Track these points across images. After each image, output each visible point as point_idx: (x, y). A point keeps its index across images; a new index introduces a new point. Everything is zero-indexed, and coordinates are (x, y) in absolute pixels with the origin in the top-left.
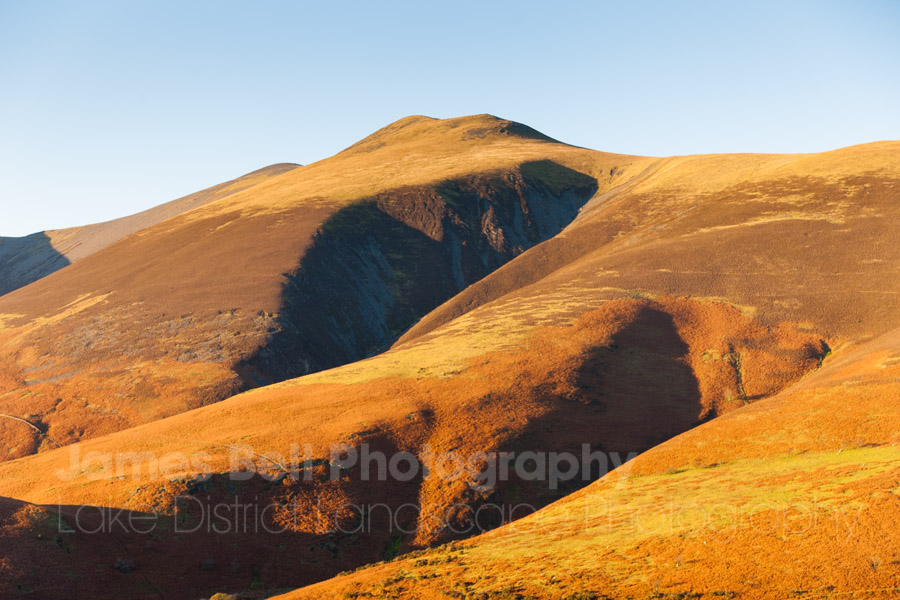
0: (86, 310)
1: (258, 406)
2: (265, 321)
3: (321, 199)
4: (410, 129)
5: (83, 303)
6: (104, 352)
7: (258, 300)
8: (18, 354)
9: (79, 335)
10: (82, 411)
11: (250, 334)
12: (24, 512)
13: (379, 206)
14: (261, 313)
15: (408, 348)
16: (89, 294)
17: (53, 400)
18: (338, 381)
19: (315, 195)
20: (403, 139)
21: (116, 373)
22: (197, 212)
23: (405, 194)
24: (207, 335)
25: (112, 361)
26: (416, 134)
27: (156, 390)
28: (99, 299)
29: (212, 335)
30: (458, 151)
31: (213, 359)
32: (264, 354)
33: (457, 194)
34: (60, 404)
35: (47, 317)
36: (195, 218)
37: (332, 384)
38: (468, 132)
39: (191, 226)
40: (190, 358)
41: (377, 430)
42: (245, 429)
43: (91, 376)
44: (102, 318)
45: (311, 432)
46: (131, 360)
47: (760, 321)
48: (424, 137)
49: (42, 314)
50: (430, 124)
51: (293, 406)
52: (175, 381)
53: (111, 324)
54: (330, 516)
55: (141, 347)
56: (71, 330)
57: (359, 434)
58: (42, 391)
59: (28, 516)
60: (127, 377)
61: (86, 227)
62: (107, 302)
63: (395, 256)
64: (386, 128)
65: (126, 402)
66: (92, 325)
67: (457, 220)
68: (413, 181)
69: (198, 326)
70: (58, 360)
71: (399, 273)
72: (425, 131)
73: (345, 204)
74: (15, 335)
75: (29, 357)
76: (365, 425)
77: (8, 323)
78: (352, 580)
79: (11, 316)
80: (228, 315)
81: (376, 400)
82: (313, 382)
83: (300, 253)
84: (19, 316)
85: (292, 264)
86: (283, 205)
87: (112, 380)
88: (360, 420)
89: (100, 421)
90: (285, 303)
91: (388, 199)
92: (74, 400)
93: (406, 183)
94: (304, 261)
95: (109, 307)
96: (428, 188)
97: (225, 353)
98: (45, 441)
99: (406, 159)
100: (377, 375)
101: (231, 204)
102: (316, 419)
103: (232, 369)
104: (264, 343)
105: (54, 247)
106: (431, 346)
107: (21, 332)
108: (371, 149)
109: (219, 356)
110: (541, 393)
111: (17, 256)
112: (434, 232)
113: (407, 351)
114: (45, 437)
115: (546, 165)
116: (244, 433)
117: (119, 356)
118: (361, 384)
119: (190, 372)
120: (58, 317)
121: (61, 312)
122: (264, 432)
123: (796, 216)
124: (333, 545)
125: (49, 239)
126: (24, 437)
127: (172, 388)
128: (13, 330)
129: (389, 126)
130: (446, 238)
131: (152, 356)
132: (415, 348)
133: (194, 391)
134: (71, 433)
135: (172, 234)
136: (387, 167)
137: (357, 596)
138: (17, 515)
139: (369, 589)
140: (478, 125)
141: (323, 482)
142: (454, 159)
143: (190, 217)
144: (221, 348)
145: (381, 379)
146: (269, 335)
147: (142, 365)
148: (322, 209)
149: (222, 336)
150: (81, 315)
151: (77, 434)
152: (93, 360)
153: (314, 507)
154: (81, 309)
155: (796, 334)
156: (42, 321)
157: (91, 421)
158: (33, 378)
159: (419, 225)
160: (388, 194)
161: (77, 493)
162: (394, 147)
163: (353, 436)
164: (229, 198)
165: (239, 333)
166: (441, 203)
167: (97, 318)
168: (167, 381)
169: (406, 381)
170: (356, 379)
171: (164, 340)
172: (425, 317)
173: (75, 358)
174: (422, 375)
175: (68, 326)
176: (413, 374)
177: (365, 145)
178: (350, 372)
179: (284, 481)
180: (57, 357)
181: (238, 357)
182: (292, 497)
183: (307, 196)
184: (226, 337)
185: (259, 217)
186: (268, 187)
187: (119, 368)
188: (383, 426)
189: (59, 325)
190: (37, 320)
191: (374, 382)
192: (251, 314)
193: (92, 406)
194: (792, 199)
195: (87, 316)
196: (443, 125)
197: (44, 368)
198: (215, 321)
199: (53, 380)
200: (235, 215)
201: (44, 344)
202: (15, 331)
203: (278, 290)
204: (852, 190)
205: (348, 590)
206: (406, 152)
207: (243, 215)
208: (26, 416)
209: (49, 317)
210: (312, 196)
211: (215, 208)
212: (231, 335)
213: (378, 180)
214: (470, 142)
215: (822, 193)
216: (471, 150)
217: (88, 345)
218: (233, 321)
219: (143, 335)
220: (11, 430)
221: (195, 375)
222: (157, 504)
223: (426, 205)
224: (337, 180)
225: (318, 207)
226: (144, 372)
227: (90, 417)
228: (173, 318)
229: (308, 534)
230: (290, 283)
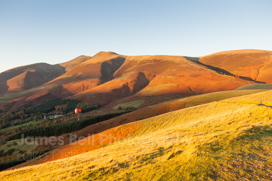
7: (99, 72)
11: (99, 76)
24: (95, 76)
28: (82, 73)
30: (110, 56)
46: (89, 79)
47: (149, 73)
58: (81, 83)
63: (108, 67)
71: (110, 69)
73: (102, 62)
75: (77, 79)
93: (107, 60)
96: (110, 60)
110: (135, 81)
115: (119, 57)
123: (150, 63)
133: (97, 82)
140: (110, 53)
146: (101, 76)
149: (97, 76)
152: (85, 79)
155: (153, 74)
169: (123, 80)
194: (149, 62)
196: (107, 53)
200: (91, 64)
204: (153, 61)
213: (104, 59)
215: (151, 61)
220: (81, 86)
230: (101, 71)
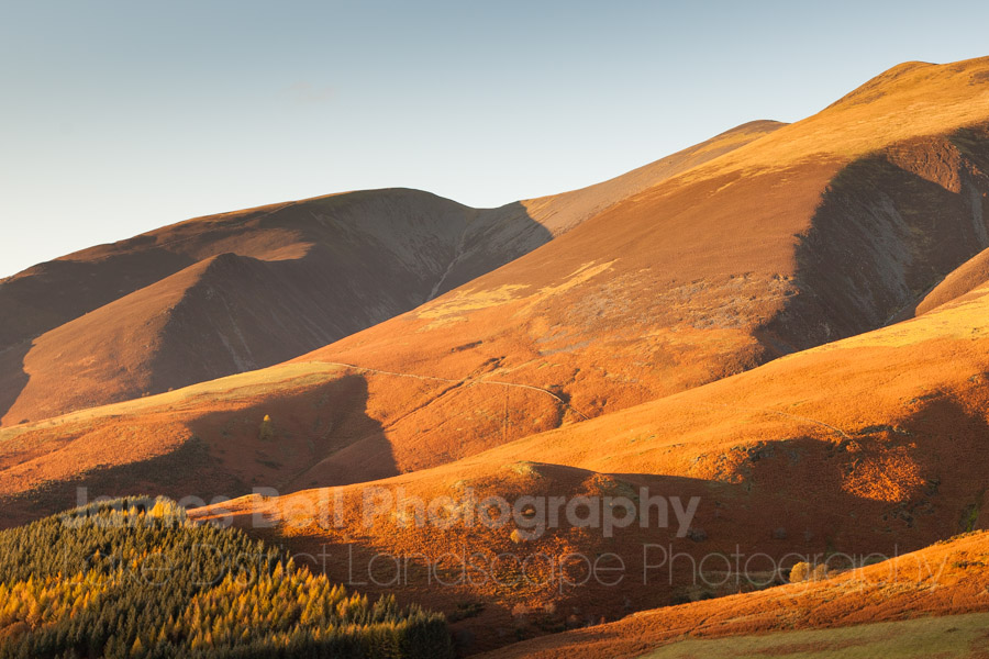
0: (592, 278)
1: (803, 372)
2: (781, 284)
3: (825, 155)
4: (910, 76)
5: (588, 272)
6: (616, 321)
7: (771, 262)
8: (528, 325)
9: (589, 303)
10: (602, 380)
11: (766, 298)
12: (592, 480)
13: (889, 160)
14: (775, 276)
15: (953, 307)
16: (592, 263)
17: (571, 370)
18: (884, 344)
19: (817, 151)
20: (904, 87)
21: (632, 342)
22: (691, 174)
23: (916, 145)
24: (721, 300)
25: (626, 329)
26: (918, 80)
27: (675, 358)
28: (604, 266)
29: (726, 301)
30: (967, 97)
31: (731, 325)
32: (783, 319)
33: (973, 143)
34: (579, 373)
35: (553, 287)
36: (691, 180)
37: (878, 347)
38: (976, 75)
39: (689, 189)
40: (707, 324)
41: (939, 393)
42: (795, 394)
43: (606, 345)
44: (610, 286)
45: (868, 398)
46: (645, 327)
48: (927, 84)
49: (548, 284)
50: (933, 69)
51: (841, 371)
52: (694, 348)
53: (620, 291)
54: (900, 483)
55: (654, 315)
56: (580, 299)
57: (920, 398)
58: (559, 361)
59: (597, 484)
60: (643, 345)
61: (561, 195)
62: (612, 270)
63: (909, 212)
64: (880, 77)
65: (645, 371)
66: (601, 293)
67: (975, 171)
68: (923, 131)
69: (710, 291)
70: (571, 329)
71: (916, 230)
72: (927, 78)
73: (853, 159)
74: (523, 306)
75: (540, 328)
76: (925, 388)
77: (514, 294)
78: (954, 549)
79: (516, 287)
80: (741, 279)
81: (932, 362)
82: (855, 345)
83: (812, 213)
84: (524, 287)
85: (803, 224)
86: (785, 162)
87: (629, 348)
88: (918, 383)
89: (622, 391)
90: (800, 265)
91: (898, 151)
92: (592, 369)
93: (915, 133)
94: (815, 220)
95: (615, 275)
96: (940, 137)
97: (742, 318)
98: (568, 412)
99: (911, 108)
100: (926, 337)
101: (728, 165)
102: (869, 383)
103: (752, 334)
104: (781, 307)
105: (532, 216)
106: (980, 305)
107: (529, 303)
108: (869, 100)
109: (736, 322)
111: (493, 228)
112: (952, 184)
113: (953, 310)
114: (568, 406)
116: (795, 400)
117: (632, 324)
118: (910, 346)
119: (708, 338)
120: (565, 287)
121: (566, 281)
122: (817, 398)
124: (907, 514)
125: (525, 209)
126: (547, 408)
127: (692, 355)
128: (519, 301)
129: (883, 74)
130: (964, 189)
131: (668, 324)
132: (961, 308)
133: (715, 358)
134: (594, 403)
135: (670, 198)
136: (891, 117)
137: (966, 566)
138: (586, 484)
139: (977, 559)
140: (985, 68)
141: (888, 448)
142: (966, 105)
143: (685, 180)
144: (738, 314)
145: (932, 341)
146: (786, 299)
147: (657, 333)
148: (828, 165)
149: (737, 301)
150: (588, 283)
151: (600, 404)
152: (607, 329)
153: (882, 474)
154: (587, 277)
156: (548, 291)
157: (612, 390)
158: (547, 349)
159: (935, 178)
160: (898, 146)
161: (635, 463)
162: (894, 96)
163: (914, 400)
164: (724, 158)
165: (754, 298)
166: (956, 153)
167: (604, 286)
168: (685, 349)
169: (960, 342)
170: (904, 342)
171: (676, 306)
172: (950, 275)
173: (587, 327)
174: (976, 335)
175: (577, 295)
176: (967, 334)
177: (862, 96)
178: (895, 334)
179: (848, 447)
180: (569, 327)
181: (755, 322)
182: (858, 464)
183: (809, 152)
184: (741, 302)
185: (761, 176)
186: (765, 144)
187: (635, 336)
188: (945, 389)
189: (566, 294)
190: (543, 290)
191: (926, 344)
192: (766, 278)
193: (610, 375)
195: (594, 284)
196: (947, 69)
197: (557, 338)
198: (728, 286)
199: (568, 350)
200: (735, 176)
201: (554, 313)
202: (522, 301)
203: (791, 252)
205: (953, 558)
206: (910, 100)
207: (743, 175)
208: (547, 387)
209: (555, 286)
210: (814, 152)
211: (711, 170)
212: (747, 300)
213: (884, 131)
214: (979, 86)
216: (982, 95)
217: (599, 314)
218: (747, 286)
219: (654, 302)
220: (533, 400)
221: (714, 342)
222: (720, 472)
223: (940, 156)
224: (839, 134)
225: (823, 163)
226: (661, 340)
227: (611, 386)
228: (684, 284)
229: (880, 502)
230: (802, 245)
